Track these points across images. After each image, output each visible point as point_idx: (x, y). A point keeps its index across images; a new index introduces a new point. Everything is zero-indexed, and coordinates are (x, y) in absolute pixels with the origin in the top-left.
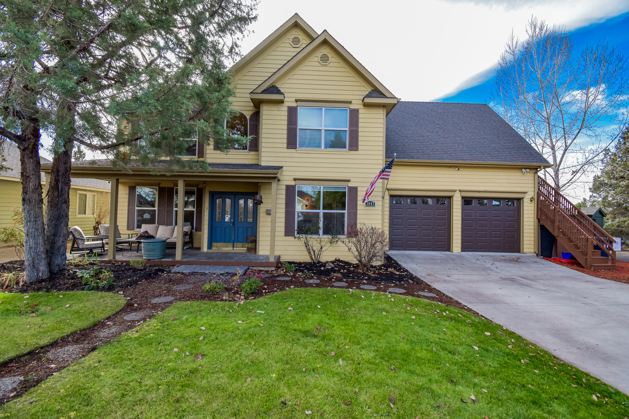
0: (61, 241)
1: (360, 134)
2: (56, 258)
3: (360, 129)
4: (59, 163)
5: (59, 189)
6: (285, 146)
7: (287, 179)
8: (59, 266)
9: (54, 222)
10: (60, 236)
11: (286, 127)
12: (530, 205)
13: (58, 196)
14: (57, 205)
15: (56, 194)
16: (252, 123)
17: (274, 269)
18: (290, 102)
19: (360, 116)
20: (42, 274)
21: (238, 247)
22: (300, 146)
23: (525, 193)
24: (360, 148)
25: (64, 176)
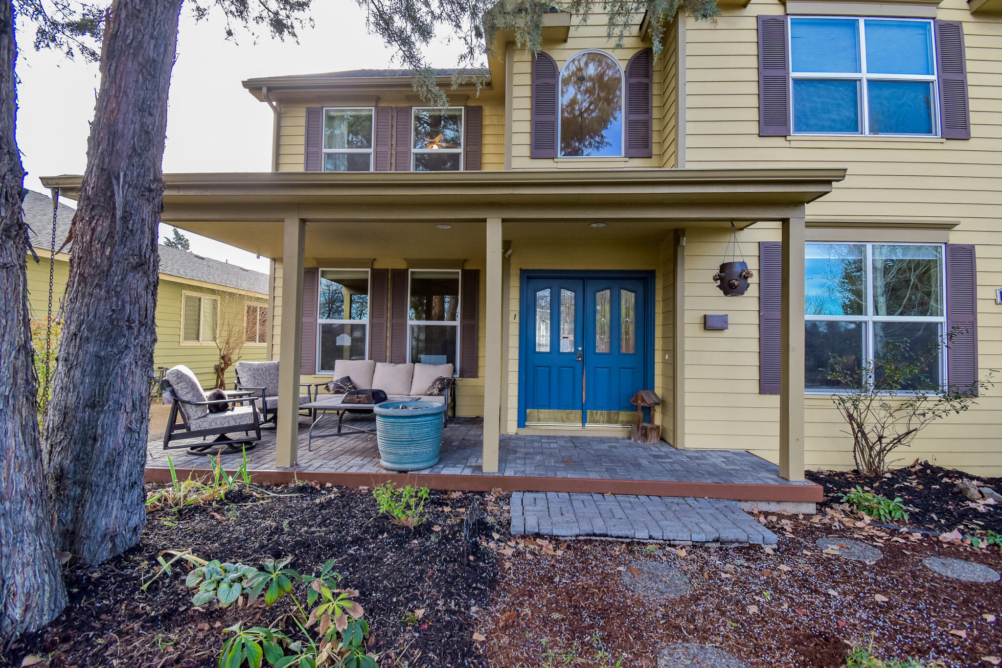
0: (121, 429)
1: (972, 92)
2: (99, 504)
3: (971, 79)
4: (119, 104)
5: (114, 208)
6: (754, 128)
8: (112, 539)
9: (91, 348)
10: (119, 405)
11: (754, 75)
13: (111, 235)
14: (107, 274)
15: (103, 226)
16: (634, 80)
17: (811, 508)
18: (763, 4)
19: (968, 41)
20: (27, 609)
21: (597, 422)
22: (797, 129)
24: (974, 131)
25: (135, 160)
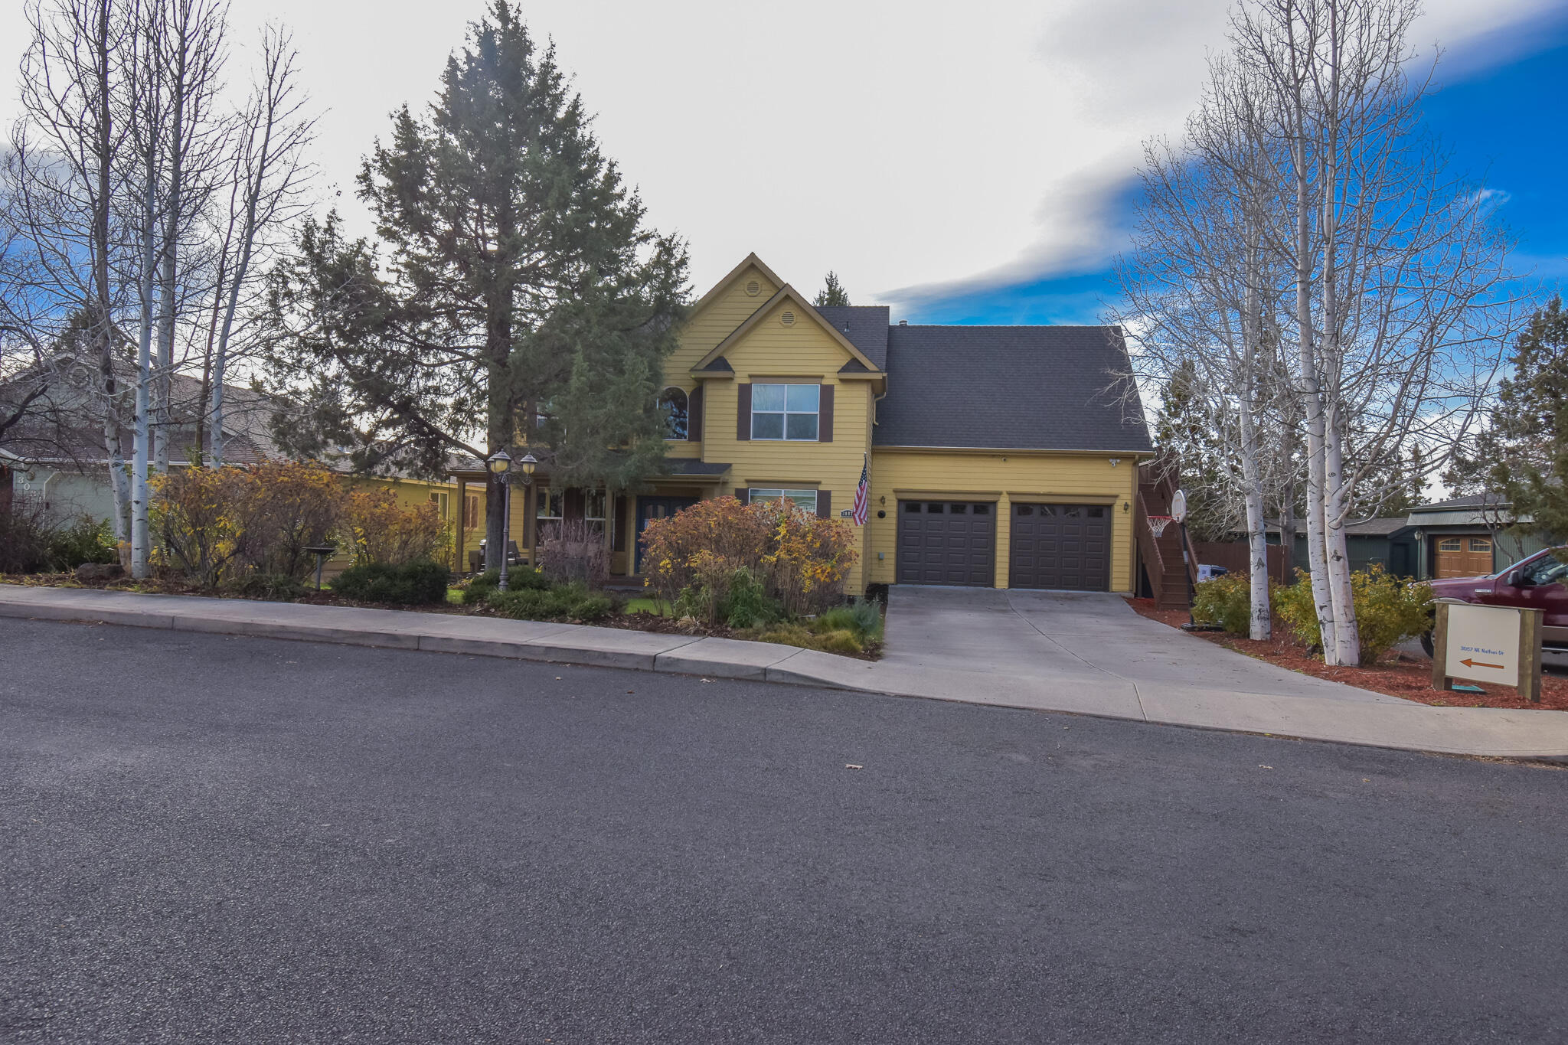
1: (835, 419)
3: (835, 413)
6: (735, 436)
7: (737, 480)
11: (736, 411)
12: (1125, 516)
16: (692, 403)
18: (741, 378)
19: (836, 394)
22: (755, 437)
23: (1116, 496)
24: (835, 438)
